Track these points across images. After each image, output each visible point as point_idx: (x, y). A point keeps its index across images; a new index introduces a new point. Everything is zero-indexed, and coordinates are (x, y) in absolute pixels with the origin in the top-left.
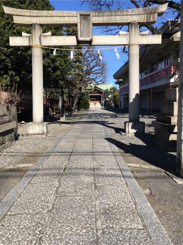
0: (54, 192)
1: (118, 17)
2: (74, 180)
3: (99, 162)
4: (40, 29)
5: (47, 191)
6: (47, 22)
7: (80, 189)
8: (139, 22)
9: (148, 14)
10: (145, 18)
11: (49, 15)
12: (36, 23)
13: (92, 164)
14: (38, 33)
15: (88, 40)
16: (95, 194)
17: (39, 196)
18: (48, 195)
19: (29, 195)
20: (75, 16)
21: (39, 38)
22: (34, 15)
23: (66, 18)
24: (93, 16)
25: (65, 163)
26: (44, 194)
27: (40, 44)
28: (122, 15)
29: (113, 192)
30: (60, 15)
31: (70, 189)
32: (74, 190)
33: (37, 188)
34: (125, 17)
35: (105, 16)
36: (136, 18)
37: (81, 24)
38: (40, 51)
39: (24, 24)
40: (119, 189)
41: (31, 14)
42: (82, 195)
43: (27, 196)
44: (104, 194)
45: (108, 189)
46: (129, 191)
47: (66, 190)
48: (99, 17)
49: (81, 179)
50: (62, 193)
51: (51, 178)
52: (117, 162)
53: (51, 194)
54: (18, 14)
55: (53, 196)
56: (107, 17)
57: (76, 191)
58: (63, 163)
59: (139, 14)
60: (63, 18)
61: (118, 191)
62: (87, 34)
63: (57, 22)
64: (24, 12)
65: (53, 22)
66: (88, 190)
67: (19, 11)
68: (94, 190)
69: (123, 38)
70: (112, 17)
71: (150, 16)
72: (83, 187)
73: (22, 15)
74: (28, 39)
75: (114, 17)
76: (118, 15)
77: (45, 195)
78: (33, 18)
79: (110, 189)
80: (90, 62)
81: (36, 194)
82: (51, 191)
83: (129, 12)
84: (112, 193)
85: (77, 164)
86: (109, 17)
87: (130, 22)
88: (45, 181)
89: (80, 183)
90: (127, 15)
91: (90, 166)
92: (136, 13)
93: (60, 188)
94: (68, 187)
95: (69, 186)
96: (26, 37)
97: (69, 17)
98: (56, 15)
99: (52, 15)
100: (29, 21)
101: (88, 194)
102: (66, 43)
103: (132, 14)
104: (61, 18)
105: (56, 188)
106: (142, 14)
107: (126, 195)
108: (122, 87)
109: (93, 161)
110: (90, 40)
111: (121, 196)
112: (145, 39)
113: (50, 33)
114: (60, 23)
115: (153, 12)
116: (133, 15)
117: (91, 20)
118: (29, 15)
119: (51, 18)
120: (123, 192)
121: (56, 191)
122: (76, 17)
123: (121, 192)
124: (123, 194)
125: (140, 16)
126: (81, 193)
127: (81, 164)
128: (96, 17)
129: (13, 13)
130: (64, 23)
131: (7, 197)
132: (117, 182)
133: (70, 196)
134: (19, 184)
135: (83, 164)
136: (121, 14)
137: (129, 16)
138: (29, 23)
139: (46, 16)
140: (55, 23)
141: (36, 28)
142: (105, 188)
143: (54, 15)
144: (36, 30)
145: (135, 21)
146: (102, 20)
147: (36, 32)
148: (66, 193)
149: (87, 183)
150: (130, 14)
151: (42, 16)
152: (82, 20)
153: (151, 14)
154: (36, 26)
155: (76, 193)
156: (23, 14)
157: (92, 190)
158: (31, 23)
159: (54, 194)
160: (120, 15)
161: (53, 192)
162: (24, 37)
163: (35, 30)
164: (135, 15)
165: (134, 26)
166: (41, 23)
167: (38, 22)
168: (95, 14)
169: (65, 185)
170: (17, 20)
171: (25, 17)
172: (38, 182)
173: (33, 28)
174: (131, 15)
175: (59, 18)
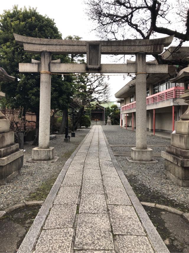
0: (71, 244)
1: (126, 47)
2: (90, 226)
3: (112, 201)
4: (50, 57)
5: (63, 242)
6: (56, 50)
7: (98, 239)
8: (146, 52)
9: (155, 45)
10: (152, 49)
11: (59, 44)
12: (46, 51)
13: (105, 203)
14: (47, 61)
15: (97, 68)
16: (115, 247)
17: (55, 249)
18: (65, 248)
19: (44, 247)
20: (84, 45)
21: (48, 65)
22: (45, 43)
23: (75, 46)
24: (102, 46)
25: (77, 201)
26: (60, 245)
27: (49, 70)
28: (130, 46)
29: (134, 245)
30: (70, 44)
31: (88, 240)
32: (92, 240)
33: (52, 237)
34: (133, 48)
35: (113, 46)
36: (144, 49)
37: (90, 53)
38: (48, 77)
39: (33, 51)
40: (139, 240)
41: (41, 42)
42: (102, 248)
43: (42, 248)
44: (124, 247)
45: (128, 240)
46: (150, 243)
47: (83, 241)
48: (107, 47)
49: (97, 224)
50: (79, 245)
51: (65, 223)
52: (131, 201)
53: (68, 246)
54: (29, 42)
55: (70, 249)
56: (115, 47)
57: (94, 242)
58: (74, 201)
59: (146, 45)
60: (72, 46)
61: (139, 242)
62: (96, 63)
63: (66, 50)
64: (34, 40)
65: (63, 50)
66: (106, 241)
67: (30, 39)
68: (113, 242)
69: (131, 67)
70: (120, 47)
71: (157, 47)
72: (101, 237)
73: (32, 42)
74: (37, 65)
75: (122, 47)
76: (126, 46)
77: (62, 248)
78: (43, 46)
79: (130, 239)
80: (93, 82)
81: (51, 245)
82: (67, 242)
83: (136, 43)
84: (132, 245)
85: (89, 202)
86: (117, 47)
87: (138, 52)
88: (59, 227)
89: (96, 231)
90: (134, 45)
91: (103, 205)
92: (143, 44)
93: (76, 238)
94: (84, 237)
95: (85, 234)
96: (36, 63)
97: (78, 45)
98: (66, 44)
99: (61, 44)
100: (39, 49)
101: (108, 247)
102: (75, 70)
103: (139, 44)
104: (71, 46)
105: (72, 238)
106: (149, 45)
107: (148, 249)
108: (124, 106)
109: (106, 199)
110: (98, 68)
111: (143, 249)
112: (152, 68)
113: (59, 61)
114: (69, 51)
115: (160, 43)
116: (140, 46)
117: (100, 49)
118: (39, 43)
119: (61, 46)
120: (144, 244)
121: (72, 241)
122: (86, 46)
123: (142, 244)
124: (144, 247)
125: (147, 46)
126: (99, 245)
127: (94, 203)
128: (105, 47)
129: (24, 41)
130: (73, 51)
131: (20, 249)
132: (136, 230)
133: (89, 250)
134: (31, 229)
135: (96, 203)
136: (129, 44)
137: (137, 47)
138: (39, 51)
139: (56, 45)
140: (64, 51)
141: (46, 56)
142: (124, 238)
143: (64, 44)
144: (46, 57)
145: (142, 51)
146: (110, 49)
147: (46, 59)
148: (83, 245)
149: (104, 230)
150: (137, 44)
151: (52, 45)
152: (91, 49)
153: (157, 45)
154: (46, 54)
155: (94, 245)
156: (34, 42)
157: (111, 241)
158: (41, 51)
159: (71, 247)
160: (128, 46)
161: (69, 244)
162: (33, 63)
163: (44, 58)
164: (142, 45)
165: (141, 55)
166: (51, 51)
167: (48, 49)
168: (104, 44)
169: (81, 233)
170: (27, 47)
171: (35, 45)
172: (51, 227)
173: (43, 55)
174: (138, 46)
175: (69, 46)
